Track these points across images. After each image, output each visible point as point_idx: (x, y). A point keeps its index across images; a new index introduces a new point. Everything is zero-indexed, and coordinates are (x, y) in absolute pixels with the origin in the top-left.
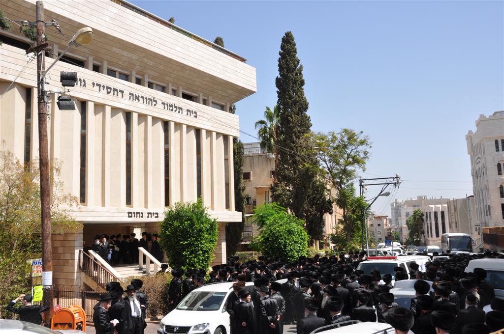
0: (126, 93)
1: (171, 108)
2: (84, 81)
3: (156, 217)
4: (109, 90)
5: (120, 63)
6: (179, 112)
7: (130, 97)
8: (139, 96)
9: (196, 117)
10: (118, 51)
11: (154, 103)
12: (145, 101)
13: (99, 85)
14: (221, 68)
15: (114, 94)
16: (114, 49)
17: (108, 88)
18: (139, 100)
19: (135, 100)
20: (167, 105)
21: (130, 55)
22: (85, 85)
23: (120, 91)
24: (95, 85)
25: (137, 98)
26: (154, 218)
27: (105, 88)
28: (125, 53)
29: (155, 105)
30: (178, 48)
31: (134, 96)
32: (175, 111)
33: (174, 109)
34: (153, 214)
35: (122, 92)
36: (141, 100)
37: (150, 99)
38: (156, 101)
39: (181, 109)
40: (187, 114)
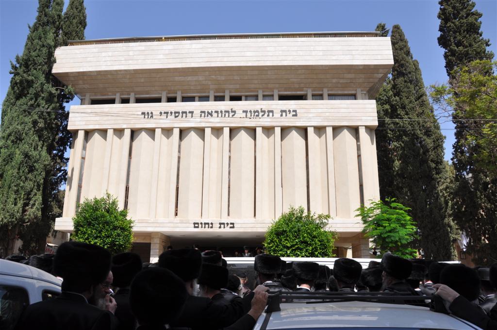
0: (197, 113)
1: (257, 114)
2: (152, 113)
3: (231, 227)
4: (177, 115)
5: (192, 88)
6: (268, 116)
7: (201, 115)
8: (212, 112)
9: (296, 115)
10: (182, 79)
11: (231, 114)
12: (220, 115)
13: (167, 113)
14: (321, 53)
15: (182, 117)
16: (177, 79)
17: (175, 113)
18: (212, 115)
19: (208, 116)
20: (251, 111)
21: (195, 78)
22: (152, 117)
23: (190, 112)
24: (163, 114)
25: (210, 114)
26: (229, 228)
27: (173, 114)
28: (189, 78)
29: (233, 115)
30: (248, 54)
31: (206, 113)
32: (263, 115)
33: (261, 114)
34: (228, 224)
35: (192, 112)
36: (215, 115)
37: (225, 112)
38: (235, 112)
39: (272, 112)
40: (282, 115)
